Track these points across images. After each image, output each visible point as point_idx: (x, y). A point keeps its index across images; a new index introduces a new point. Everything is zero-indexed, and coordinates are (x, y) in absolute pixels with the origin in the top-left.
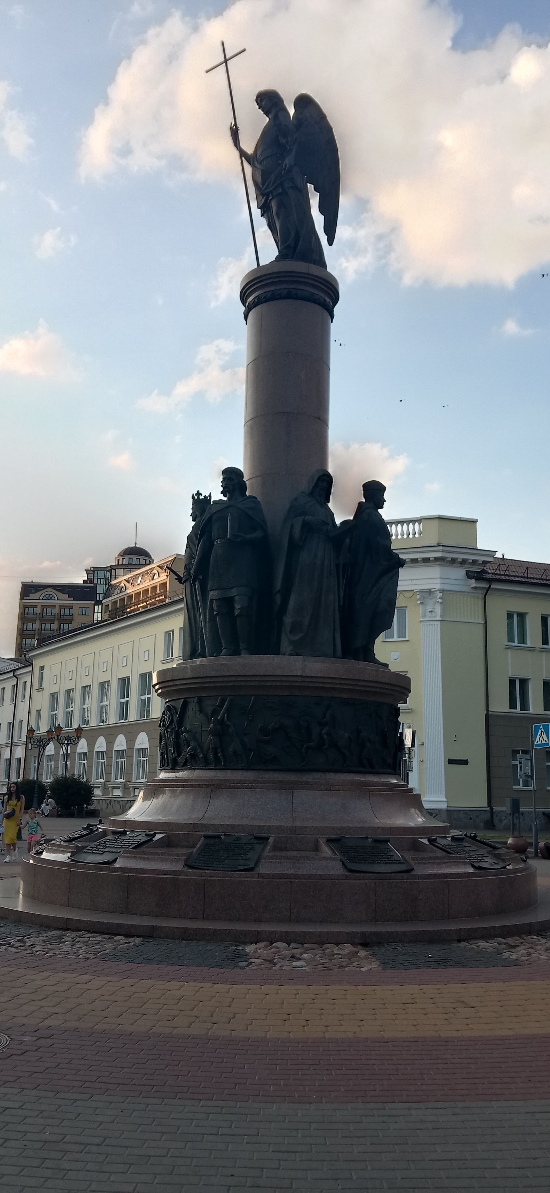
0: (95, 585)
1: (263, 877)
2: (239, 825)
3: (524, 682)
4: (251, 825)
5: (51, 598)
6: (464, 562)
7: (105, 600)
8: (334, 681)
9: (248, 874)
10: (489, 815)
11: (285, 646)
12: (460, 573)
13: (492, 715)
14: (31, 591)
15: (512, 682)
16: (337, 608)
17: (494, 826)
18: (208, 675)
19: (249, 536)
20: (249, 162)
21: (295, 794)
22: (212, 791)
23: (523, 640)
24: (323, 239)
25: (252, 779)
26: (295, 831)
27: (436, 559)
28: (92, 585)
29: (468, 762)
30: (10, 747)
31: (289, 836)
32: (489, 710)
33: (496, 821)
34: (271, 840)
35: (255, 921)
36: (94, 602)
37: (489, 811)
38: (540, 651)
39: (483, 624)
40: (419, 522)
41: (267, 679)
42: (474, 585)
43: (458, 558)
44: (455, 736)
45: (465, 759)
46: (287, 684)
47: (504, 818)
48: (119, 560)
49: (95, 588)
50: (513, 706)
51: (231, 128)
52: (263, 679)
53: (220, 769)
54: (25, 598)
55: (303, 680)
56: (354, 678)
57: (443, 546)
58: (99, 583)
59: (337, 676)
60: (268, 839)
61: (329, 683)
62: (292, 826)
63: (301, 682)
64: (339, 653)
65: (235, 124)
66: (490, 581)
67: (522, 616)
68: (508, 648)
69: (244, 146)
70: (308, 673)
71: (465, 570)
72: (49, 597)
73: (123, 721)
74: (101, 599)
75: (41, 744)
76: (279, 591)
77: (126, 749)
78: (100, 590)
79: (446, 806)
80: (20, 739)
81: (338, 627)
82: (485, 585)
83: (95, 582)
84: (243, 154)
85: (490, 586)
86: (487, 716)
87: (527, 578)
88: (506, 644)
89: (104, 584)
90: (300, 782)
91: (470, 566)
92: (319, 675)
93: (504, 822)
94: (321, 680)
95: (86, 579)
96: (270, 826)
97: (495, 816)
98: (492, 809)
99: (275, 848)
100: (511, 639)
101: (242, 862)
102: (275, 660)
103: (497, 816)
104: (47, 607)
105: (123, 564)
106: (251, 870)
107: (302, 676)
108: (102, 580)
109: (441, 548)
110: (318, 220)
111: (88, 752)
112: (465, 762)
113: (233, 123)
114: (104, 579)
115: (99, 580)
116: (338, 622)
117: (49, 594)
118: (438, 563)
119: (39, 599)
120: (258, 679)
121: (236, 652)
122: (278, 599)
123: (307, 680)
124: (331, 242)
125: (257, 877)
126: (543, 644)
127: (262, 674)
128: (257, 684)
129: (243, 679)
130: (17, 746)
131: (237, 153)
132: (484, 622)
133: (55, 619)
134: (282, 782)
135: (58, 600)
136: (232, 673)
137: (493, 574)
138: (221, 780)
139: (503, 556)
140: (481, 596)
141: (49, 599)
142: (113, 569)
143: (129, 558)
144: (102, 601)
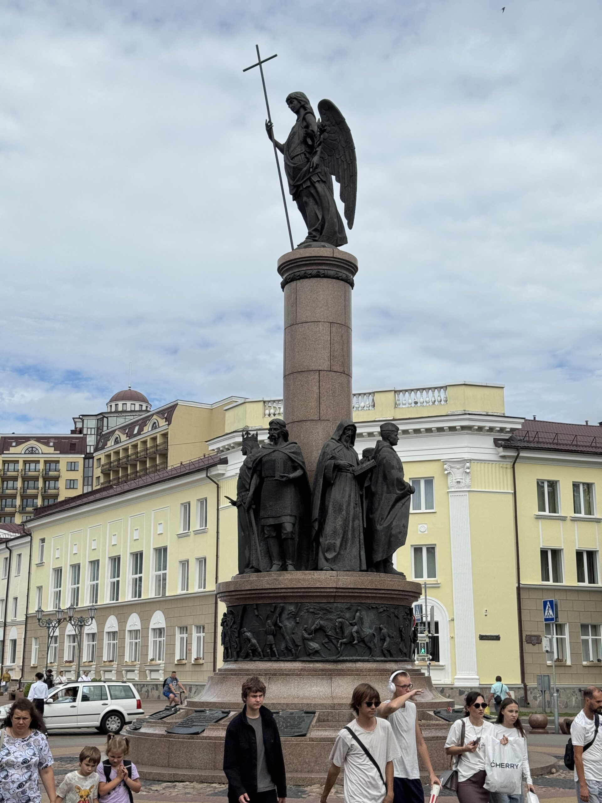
0: (85, 436)
1: (313, 741)
2: (292, 704)
3: (556, 553)
4: (301, 704)
5: (35, 451)
6: (491, 429)
7: (96, 453)
8: (361, 591)
9: (303, 738)
10: (522, 692)
11: (322, 562)
12: (488, 441)
13: (523, 588)
14: (12, 444)
15: (544, 553)
16: (362, 530)
17: (529, 704)
18: (264, 588)
19: (292, 475)
20: (282, 152)
21: (333, 680)
22: (270, 678)
23: (554, 509)
24: (345, 222)
25: (300, 668)
26: (334, 707)
27: (463, 428)
28: (82, 435)
29: (500, 637)
30: (3, 628)
31: (330, 711)
32: (521, 582)
33: (530, 698)
34: (317, 714)
35: (308, 772)
36: (83, 456)
37: (523, 688)
38: (572, 520)
39: (512, 493)
40: (444, 388)
41: (309, 590)
42: (503, 454)
43: (485, 427)
44: (486, 611)
45: (496, 634)
46: (325, 594)
47: (539, 695)
48: (111, 406)
49: (84, 439)
50: (545, 577)
51: (267, 125)
52: (307, 590)
53: (274, 661)
54: (5, 452)
55: (337, 591)
56: (377, 588)
57: (469, 414)
58: (89, 433)
59: (363, 587)
60: (314, 713)
61: (357, 592)
62: (332, 704)
63: (336, 592)
64: (364, 567)
65: (270, 121)
66: (518, 449)
67: (553, 485)
68: (538, 517)
69: (276, 137)
70: (340, 585)
71: (492, 438)
72: (32, 450)
73: (137, 599)
74: (92, 451)
75: (51, 625)
76: (316, 519)
77: (140, 628)
78: (91, 440)
79: (478, 683)
80: (15, 619)
81: (363, 546)
82: (513, 454)
83: (85, 432)
84: (277, 145)
85: (518, 454)
86: (519, 589)
87: (557, 444)
88: (537, 514)
89: (94, 434)
90: (337, 670)
91: (497, 434)
92: (349, 587)
93: (538, 700)
94: (350, 591)
95: (73, 429)
96: (316, 704)
97: (529, 693)
98: (525, 686)
99: (319, 720)
100: (542, 509)
101: (296, 730)
102: (316, 575)
103: (531, 693)
104: (30, 462)
105: (116, 412)
106: (304, 735)
107: (336, 588)
108: (93, 430)
109: (468, 416)
110: (341, 206)
111: (98, 632)
112: (497, 638)
113: (268, 120)
114: (95, 428)
115: (89, 430)
116: (362, 541)
117: (32, 447)
118: (466, 431)
119: (21, 454)
120: (303, 590)
121: (284, 568)
122: (316, 526)
123: (340, 590)
124: (350, 226)
125: (309, 740)
126: (575, 513)
127: (305, 587)
128: (302, 594)
129: (291, 591)
130: (11, 627)
131: (271, 144)
132: (513, 492)
133: (40, 476)
134: (322, 670)
135: (42, 453)
136: (283, 586)
137: (520, 440)
138: (276, 669)
139: (535, 418)
140: (510, 465)
141: (32, 453)
142: (106, 417)
143: (123, 404)
144: (93, 454)
